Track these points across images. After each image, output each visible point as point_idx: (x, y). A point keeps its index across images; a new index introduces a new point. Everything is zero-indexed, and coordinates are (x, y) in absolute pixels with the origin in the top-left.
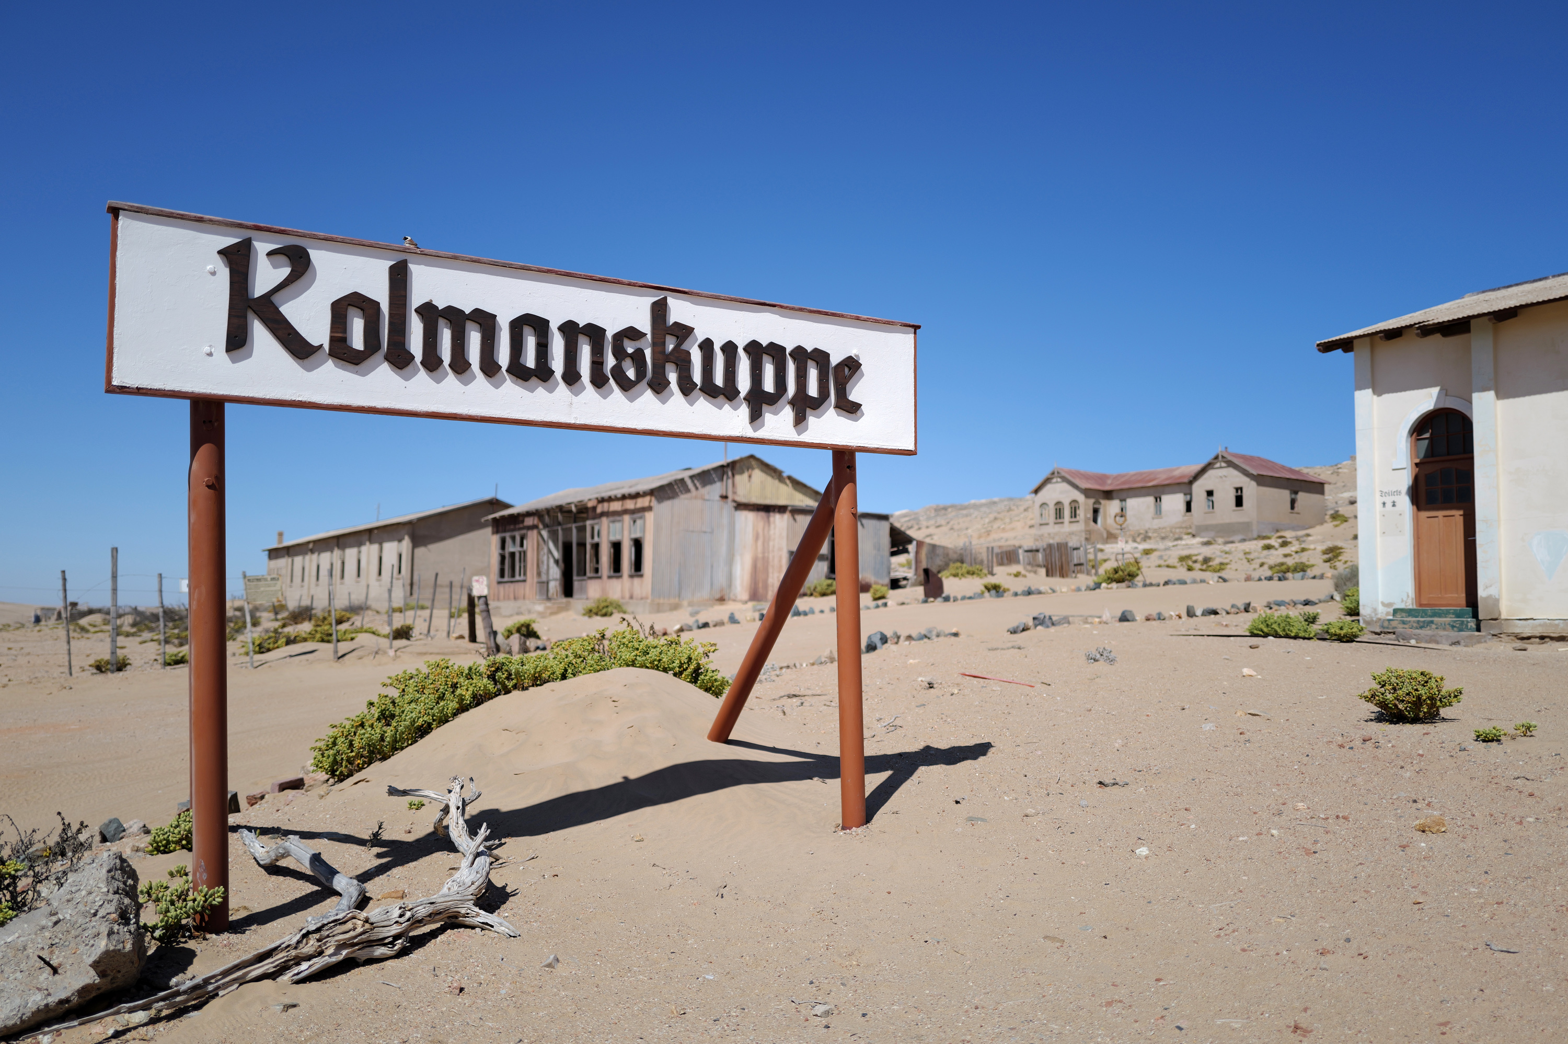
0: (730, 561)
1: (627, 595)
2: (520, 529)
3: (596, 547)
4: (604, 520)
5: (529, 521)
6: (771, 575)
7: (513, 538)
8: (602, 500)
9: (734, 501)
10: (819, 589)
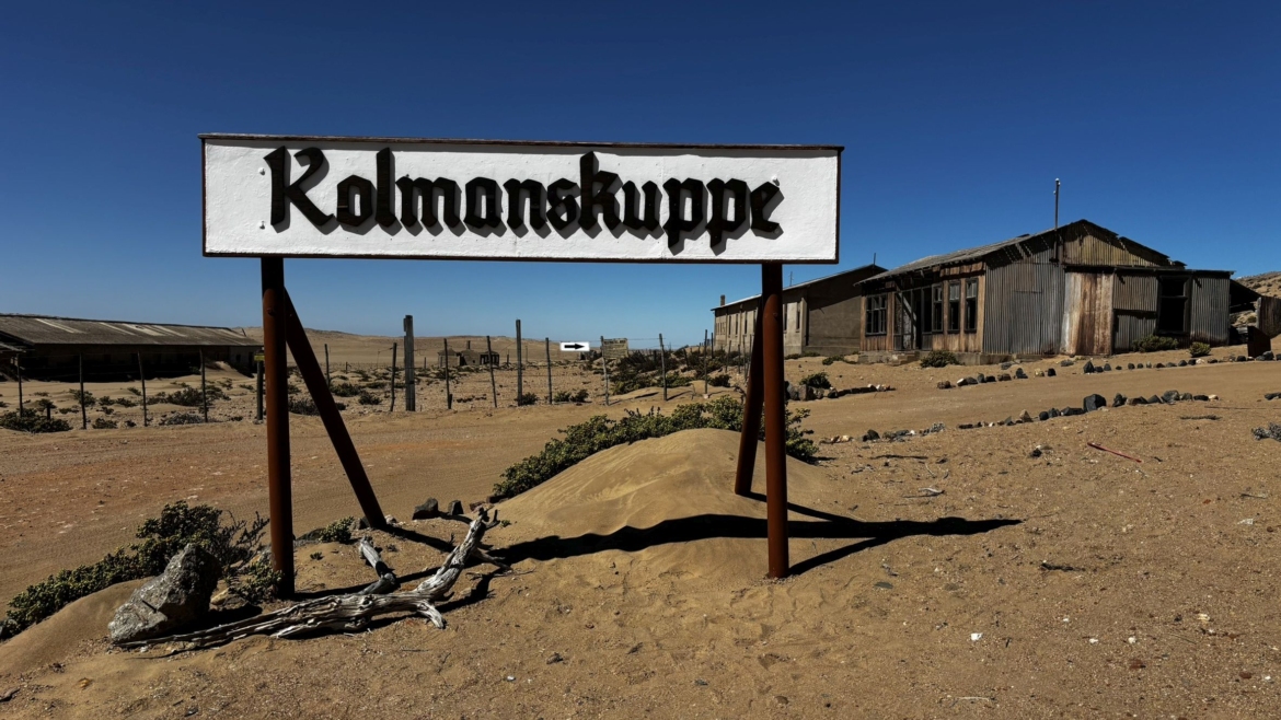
0: (1060, 319)
1: (963, 348)
2: (884, 291)
3: (939, 306)
4: (946, 283)
5: (889, 285)
6: (1096, 331)
7: (877, 299)
8: (944, 266)
9: (1064, 263)
10: (1145, 344)
